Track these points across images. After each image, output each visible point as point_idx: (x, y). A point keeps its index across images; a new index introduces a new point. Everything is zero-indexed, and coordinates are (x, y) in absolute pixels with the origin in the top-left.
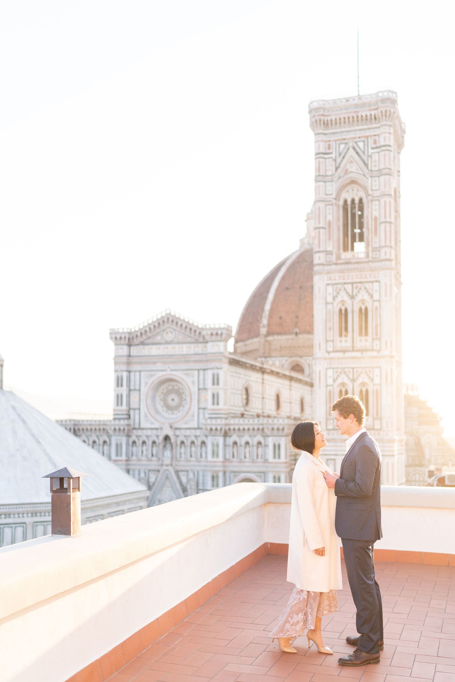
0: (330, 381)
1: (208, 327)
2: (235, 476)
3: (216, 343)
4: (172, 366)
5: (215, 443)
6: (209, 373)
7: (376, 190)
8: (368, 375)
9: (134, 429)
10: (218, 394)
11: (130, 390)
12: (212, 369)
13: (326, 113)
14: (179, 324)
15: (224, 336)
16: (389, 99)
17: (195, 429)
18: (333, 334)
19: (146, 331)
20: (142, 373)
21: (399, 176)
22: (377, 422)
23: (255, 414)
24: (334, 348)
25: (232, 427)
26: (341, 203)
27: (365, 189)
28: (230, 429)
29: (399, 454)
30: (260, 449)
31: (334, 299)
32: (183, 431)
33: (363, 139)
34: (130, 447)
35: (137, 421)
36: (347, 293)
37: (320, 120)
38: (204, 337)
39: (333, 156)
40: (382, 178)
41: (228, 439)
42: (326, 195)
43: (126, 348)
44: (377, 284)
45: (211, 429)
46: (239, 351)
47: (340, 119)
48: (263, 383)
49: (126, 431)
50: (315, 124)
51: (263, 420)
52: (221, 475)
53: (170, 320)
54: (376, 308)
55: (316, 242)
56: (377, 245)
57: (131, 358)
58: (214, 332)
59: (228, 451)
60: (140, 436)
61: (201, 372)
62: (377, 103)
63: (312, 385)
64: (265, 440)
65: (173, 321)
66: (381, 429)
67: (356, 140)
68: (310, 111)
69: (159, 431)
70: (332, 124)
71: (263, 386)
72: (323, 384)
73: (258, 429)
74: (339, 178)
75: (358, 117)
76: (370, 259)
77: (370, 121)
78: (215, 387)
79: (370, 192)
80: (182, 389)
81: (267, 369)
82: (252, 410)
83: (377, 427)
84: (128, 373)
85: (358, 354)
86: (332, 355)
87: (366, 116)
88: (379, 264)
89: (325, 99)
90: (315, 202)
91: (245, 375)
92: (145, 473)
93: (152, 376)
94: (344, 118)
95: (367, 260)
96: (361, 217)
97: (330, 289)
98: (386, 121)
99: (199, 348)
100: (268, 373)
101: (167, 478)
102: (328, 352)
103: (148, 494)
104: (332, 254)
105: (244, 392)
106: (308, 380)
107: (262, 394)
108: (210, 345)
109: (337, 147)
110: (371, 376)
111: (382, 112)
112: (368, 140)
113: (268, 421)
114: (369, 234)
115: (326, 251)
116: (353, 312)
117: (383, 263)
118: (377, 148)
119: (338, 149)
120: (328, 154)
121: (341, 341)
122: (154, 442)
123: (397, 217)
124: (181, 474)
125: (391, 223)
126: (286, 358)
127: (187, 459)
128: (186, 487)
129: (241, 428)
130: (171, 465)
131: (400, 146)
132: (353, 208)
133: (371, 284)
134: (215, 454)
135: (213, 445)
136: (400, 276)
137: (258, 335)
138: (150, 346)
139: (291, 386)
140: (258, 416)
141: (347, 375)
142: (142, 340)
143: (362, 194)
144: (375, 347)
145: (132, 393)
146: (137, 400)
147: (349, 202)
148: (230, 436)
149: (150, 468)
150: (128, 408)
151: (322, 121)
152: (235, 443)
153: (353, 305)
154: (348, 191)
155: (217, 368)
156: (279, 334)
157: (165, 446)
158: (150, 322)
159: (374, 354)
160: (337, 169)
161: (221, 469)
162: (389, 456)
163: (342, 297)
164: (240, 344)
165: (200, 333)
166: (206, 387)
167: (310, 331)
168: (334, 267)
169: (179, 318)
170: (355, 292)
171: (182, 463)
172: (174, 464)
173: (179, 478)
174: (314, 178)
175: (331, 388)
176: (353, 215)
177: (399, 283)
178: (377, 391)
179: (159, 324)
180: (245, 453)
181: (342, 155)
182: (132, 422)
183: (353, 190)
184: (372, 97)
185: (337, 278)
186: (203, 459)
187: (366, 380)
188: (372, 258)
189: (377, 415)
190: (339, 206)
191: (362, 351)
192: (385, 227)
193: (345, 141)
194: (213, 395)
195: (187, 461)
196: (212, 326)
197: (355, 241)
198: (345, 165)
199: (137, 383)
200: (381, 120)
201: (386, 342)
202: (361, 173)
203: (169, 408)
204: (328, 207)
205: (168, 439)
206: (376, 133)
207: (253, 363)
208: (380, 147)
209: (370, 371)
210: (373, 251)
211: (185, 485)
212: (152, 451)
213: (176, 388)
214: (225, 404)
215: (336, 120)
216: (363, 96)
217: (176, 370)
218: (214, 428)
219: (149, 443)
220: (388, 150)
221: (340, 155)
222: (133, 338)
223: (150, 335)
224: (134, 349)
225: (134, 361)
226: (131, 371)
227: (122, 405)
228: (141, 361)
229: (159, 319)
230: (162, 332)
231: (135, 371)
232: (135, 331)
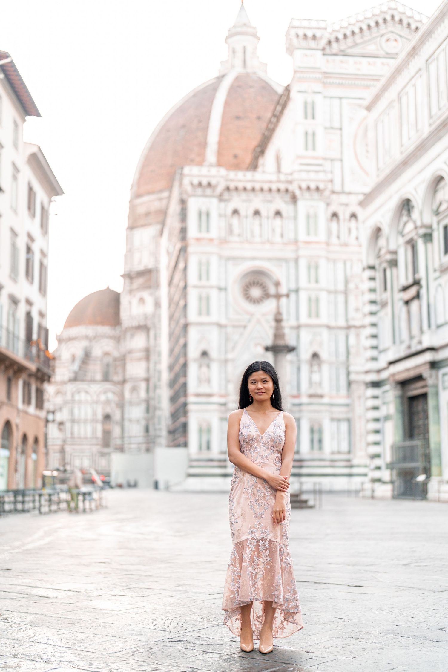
11: (324, 128)
14: (413, 26)
20: (345, 102)
35: (338, 179)
53: (397, 19)
57: (324, 75)
60: (346, 205)
65: (401, 22)
84: (322, 99)
138: (357, 60)
142: (345, 47)
146: (337, 146)
169: (412, 18)
179: (369, 26)
222: (330, 42)
223: (359, 41)
224: (328, 61)
225: (328, 80)
226: (325, 97)
227: (314, 149)
228: (341, 81)
229: (376, 15)
230: (378, 39)
231: (331, 97)
232: (333, 31)
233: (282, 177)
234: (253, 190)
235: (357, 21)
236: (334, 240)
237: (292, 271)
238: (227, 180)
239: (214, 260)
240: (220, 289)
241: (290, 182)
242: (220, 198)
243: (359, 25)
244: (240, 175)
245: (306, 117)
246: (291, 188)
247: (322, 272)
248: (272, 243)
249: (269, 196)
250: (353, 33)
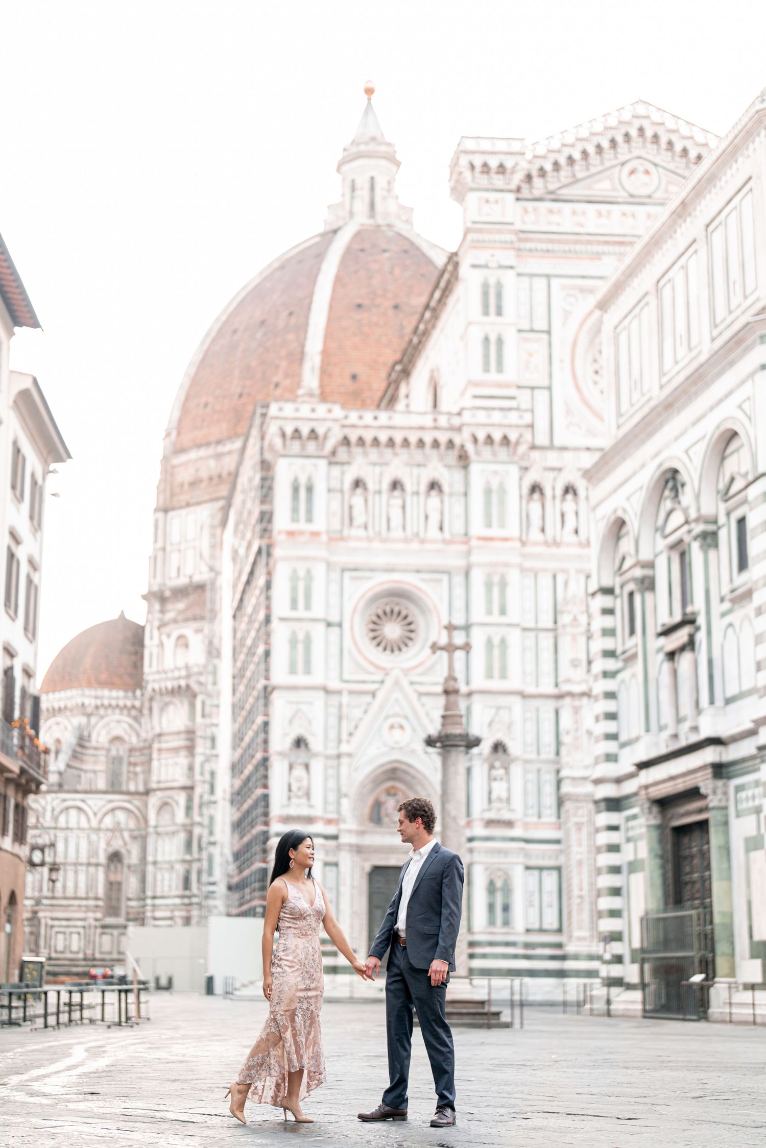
9: (534, 447)
11: (518, 330)
14: (678, 147)
53: (649, 133)
57: (519, 236)
60: (557, 469)
65: (656, 137)
138: (578, 207)
142: (553, 186)
145: (519, 339)
146: (543, 362)
158: (584, 133)
179: (599, 148)
199: (541, 312)
222: (529, 177)
223: (580, 175)
224: (526, 211)
225: (529, 245)
226: (519, 275)
227: (500, 369)
228: (550, 246)
229: (611, 128)
230: (618, 169)
231: (532, 276)
232: (535, 157)
233: (443, 421)
234: (391, 442)
235: (578, 139)
236: (535, 535)
237: (459, 591)
238: (343, 426)
239: (319, 571)
240: (329, 625)
241: (459, 429)
242: (332, 459)
243: (580, 147)
244: (368, 417)
245: (486, 313)
246: (457, 441)
247: (512, 593)
248: (423, 541)
249: (418, 455)
250: (571, 160)
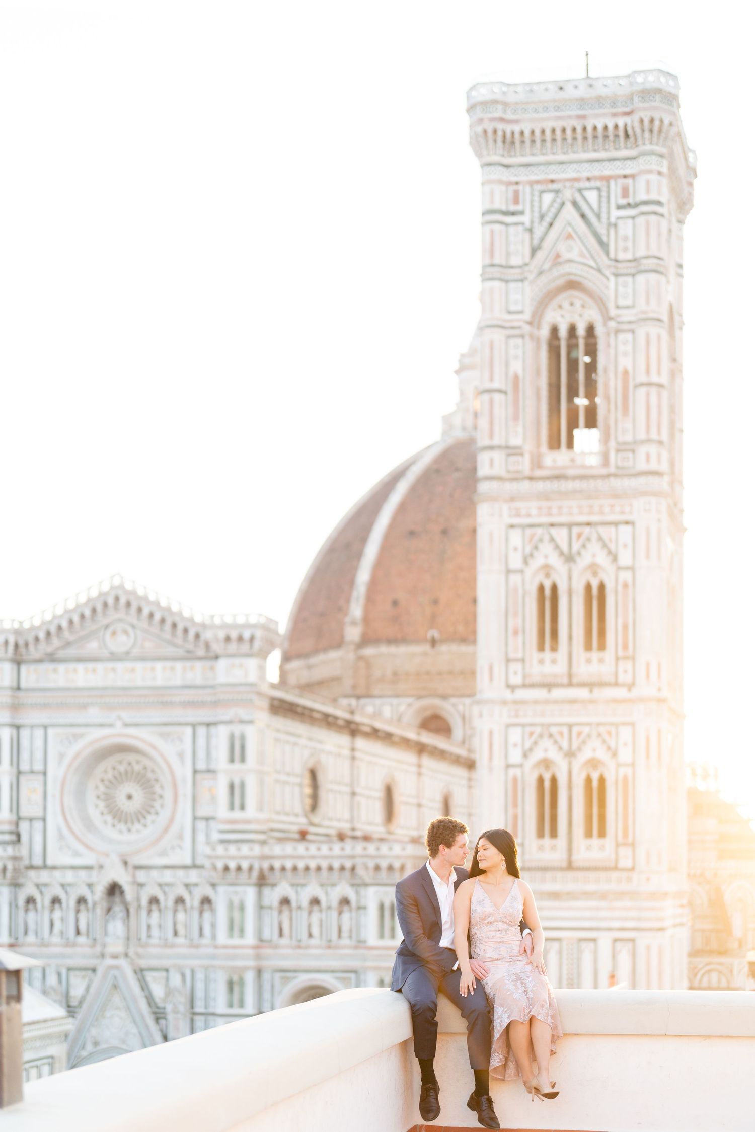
0: (515, 756)
1: (217, 621)
2: (286, 980)
3: (237, 661)
4: (127, 716)
5: (236, 902)
6: (222, 734)
7: (627, 307)
8: (604, 742)
9: (31, 867)
10: (242, 785)
11: (19, 773)
12: (230, 722)
13: (509, 116)
14: (146, 612)
15: (257, 644)
16: (659, 91)
17: (185, 867)
18: (524, 643)
19: (60, 628)
20: (51, 732)
21: (681, 276)
22: (625, 852)
23: (333, 832)
24: (524, 677)
25: (277, 864)
26: (545, 332)
27: (601, 303)
28: (272, 868)
29: (675, 926)
30: (346, 916)
31: (526, 562)
32: (154, 873)
33: (598, 184)
34: (21, 912)
35: (38, 848)
36: (557, 547)
37: (495, 132)
38: (207, 646)
39: (526, 219)
40: (641, 278)
41: (267, 891)
42: (510, 312)
43: (8, 669)
44: (629, 528)
45: (226, 869)
46: (292, 680)
47: (543, 132)
48: (353, 758)
49: (9, 874)
50: (482, 140)
51: (353, 848)
52: (250, 977)
53: (123, 601)
54: (626, 586)
55: (483, 423)
56: (629, 438)
57: (20, 694)
58: (234, 635)
59: (267, 920)
60: (46, 885)
61: (202, 731)
62: (632, 99)
63: (471, 765)
64: (357, 893)
65: (128, 604)
66: (633, 869)
67: (582, 185)
68: (471, 109)
69: (94, 873)
70: (523, 142)
71: (352, 767)
72: (498, 762)
73: (342, 868)
74: (541, 273)
75: (585, 129)
76: (612, 469)
77: (614, 142)
78: (237, 766)
79: (613, 312)
80: (153, 771)
81: (364, 724)
82: (326, 823)
83: (625, 863)
84: (14, 732)
85: (582, 693)
86: (521, 694)
87: (606, 128)
88: (633, 483)
89: (507, 81)
90: (481, 329)
91: (310, 739)
92: (59, 975)
93: (77, 737)
94: (553, 131)
95: (604, 471)
96: (591, 368)
97: (516, 538)
98: (651, 143)
99: (196, 673)
100: (366, 735)
101: (115, 987)
102: (512, 688)
103: (70, 1025)
104: (522, 454)
105: (307, 780)
106: (462, 752)
107: (352, 784)
108: (222, 664)
109: (536, 198)
110: (612, 744)
111: (642, 121)
112: (608, 187)
113: (365, 849)
114: (609, 411)
115: (507, 447)
116: (570, 593)
117: (642, 480)
118: (629, 205)
119: (536, 204)
120: (513, 214)
121: (541, 662)
122: (81, 901)
123: (675, 373)
124: (150, 976)
125: (660, 386)
126: (410, 700)
127: (166, 940)
128: (164, 1008)
129: (301, 865)
130: (126, 955)
131: (684, 205)
132: (572, 346)
133: (612, 529)
134: (235, 927)
135: (231, 905)
136: (681, 511)
137: (339, 644)
138: (72, 666)
139: (419, 766)
140: (341, 837)
141: (556, 742)
142: (49, 650)
143: (593, 314)
144: (622, 678)
145: (23, 779)
146: (38, 797)
147: (563, 333)
148: (274, 885)
149: (71, 962)
150: (14, 818)
151: (500, 133)
152: (286, 901)
153: (570, 578)
154: (560, 307)
155: (242, 722)
156: (391, 641)
157: (109, 910)
158: (71, 605)
159: (620, 693)
160: (534, 251)
161: (252, 963)
162: (650, 929)
163: (546, 557)
164: (295, 665)
165: (197, 636)
166: (213, 766)
167: (468, 636)
168: (526, 486)
169: (145, 599)
170: (576, 546)
171: (153, 951)
172: (131, 953)
173: (144, 986)
174: (479, 271)
175: (518, 772)
176: (573, 365)
177: (678, 529)
178: (625, 779)
179: (94, 610)
180: (309, 926)
181: (548, 219)
182: (24, 851)
183: (572, 304)
184: (620, 85)
185: (534, 512)
186: (206, 940)
187: (602, 754)
188: (617, 467)
189: (625, 834)
190: (538, 341)
191: (590, 685)
192: (648, 394)
193: (555, 186)
194: (232, 787)
195: (166, 945)
196: (229, 620)
197: (577, 426)
198: (555, 243)
199: (39, 755)
200: (640, 142)
201: (648, 665)
202: (592, 263)
203: (118, 816)
204: (512, 342)
205: (117, 893)
206: (628, 172)
207: (329, 709)
208: (636, 205)
209: (609, 733)
210: (618, 451)
211: (161, 1005)
212: (77, 920)
213: (137, 768)
214: (260, 808)
215: (533, 132)
216: (597, 78)
217: (136, 725)
218: (232, 865)
219: (70, 902)
220: (655, 213)
221: (542, 217)
222: (27, 645)
223: (71, 639)
224: (29, 671)
225: (30, 701)
226: (22, 726)
228: (46, 701)
229: (93, 599)
230: (101, 633)
231: (32, 726)
232: (32, 627)
235: (66, 611)
